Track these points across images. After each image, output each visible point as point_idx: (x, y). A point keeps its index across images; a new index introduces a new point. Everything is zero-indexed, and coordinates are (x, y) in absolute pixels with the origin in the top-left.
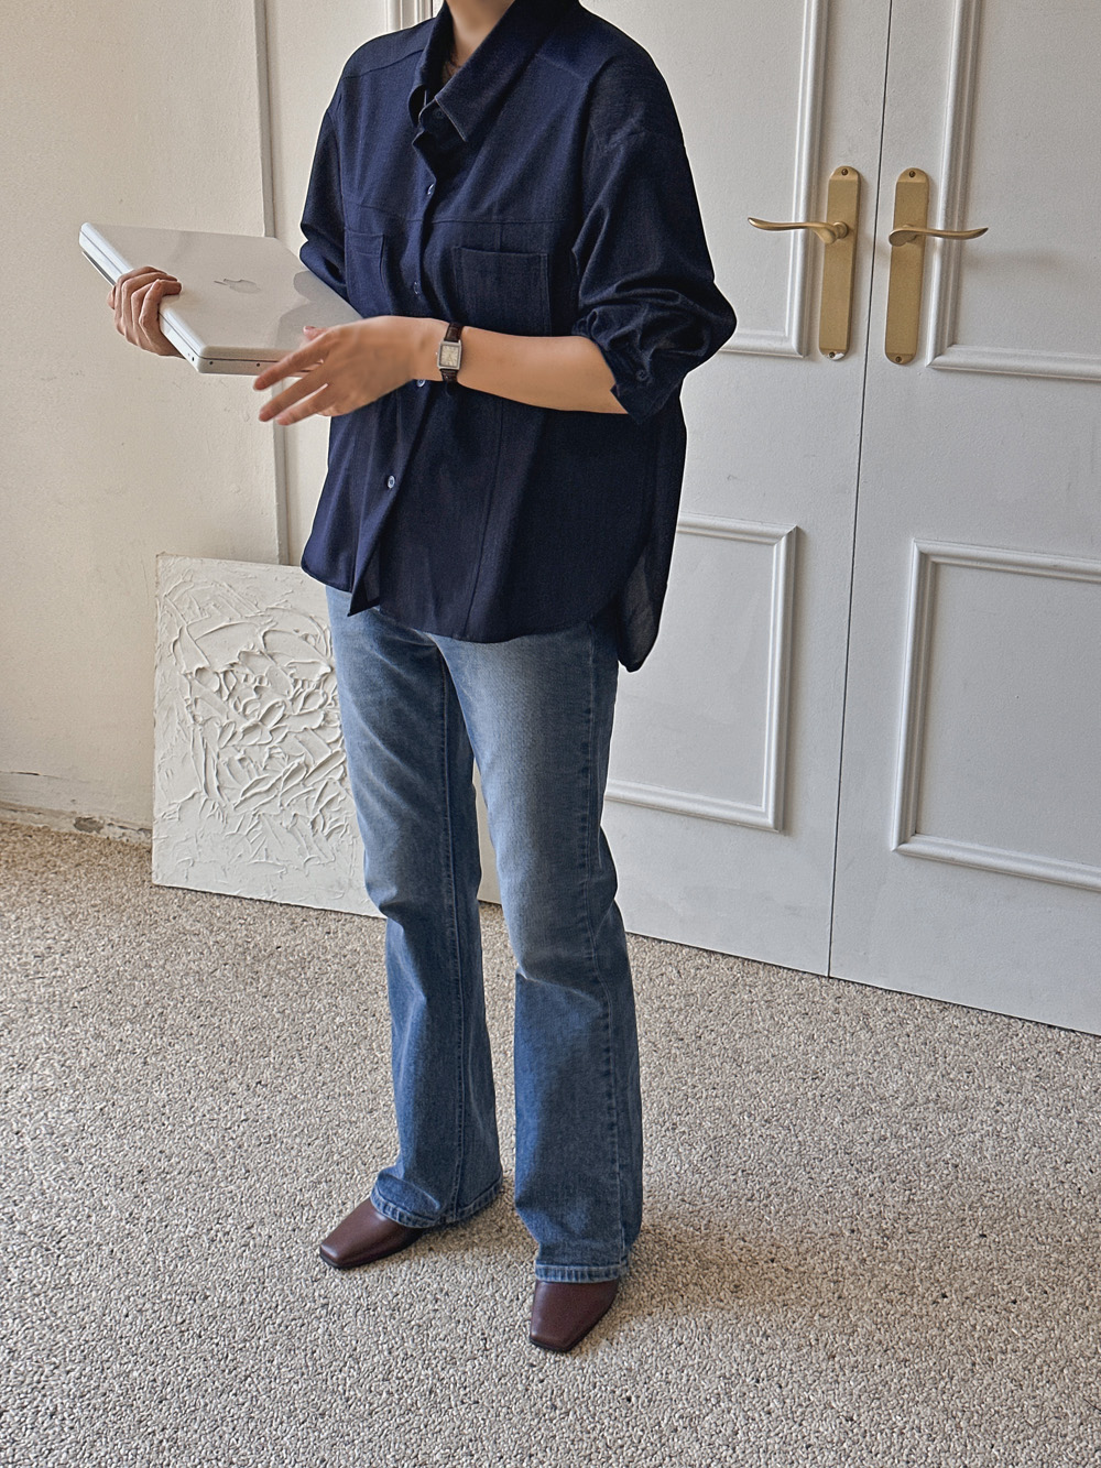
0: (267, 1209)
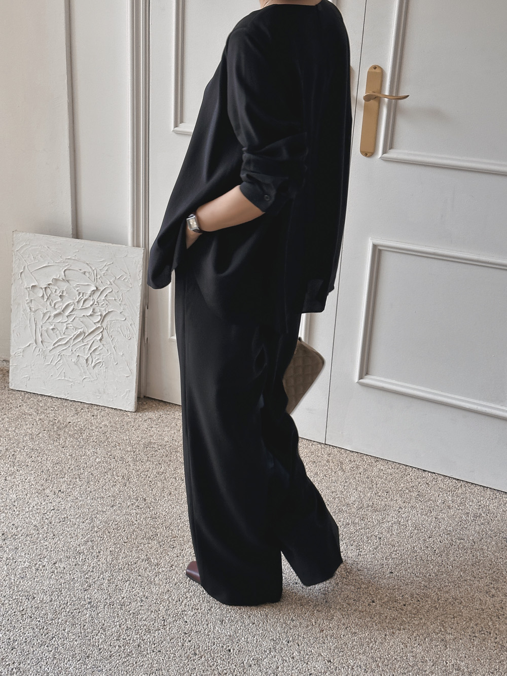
0: (63, 554)
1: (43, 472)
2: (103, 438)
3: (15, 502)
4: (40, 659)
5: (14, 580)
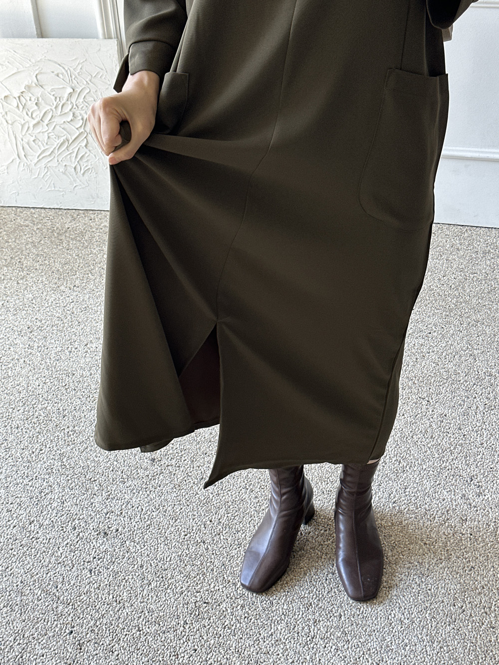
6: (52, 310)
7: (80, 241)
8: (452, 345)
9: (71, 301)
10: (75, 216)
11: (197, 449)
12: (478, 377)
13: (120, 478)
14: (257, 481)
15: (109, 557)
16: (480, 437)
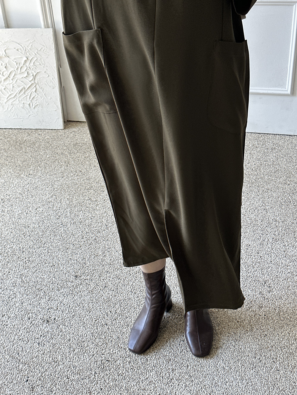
1: (17, 166)
2: (48, 145)
3: (4, 183)
4: (40, 254)
5: (15, 220)
6: (16, 189)
7: (32, 148)
8: (253, 204)
9: (27, 183)
10: (30, 133)
11: (102, 269)
12: (269, 222)
13: (56, 288)
14: (138, 287)
15: (50, 335)
16: (270, 257)
